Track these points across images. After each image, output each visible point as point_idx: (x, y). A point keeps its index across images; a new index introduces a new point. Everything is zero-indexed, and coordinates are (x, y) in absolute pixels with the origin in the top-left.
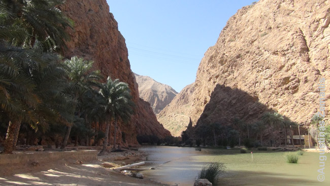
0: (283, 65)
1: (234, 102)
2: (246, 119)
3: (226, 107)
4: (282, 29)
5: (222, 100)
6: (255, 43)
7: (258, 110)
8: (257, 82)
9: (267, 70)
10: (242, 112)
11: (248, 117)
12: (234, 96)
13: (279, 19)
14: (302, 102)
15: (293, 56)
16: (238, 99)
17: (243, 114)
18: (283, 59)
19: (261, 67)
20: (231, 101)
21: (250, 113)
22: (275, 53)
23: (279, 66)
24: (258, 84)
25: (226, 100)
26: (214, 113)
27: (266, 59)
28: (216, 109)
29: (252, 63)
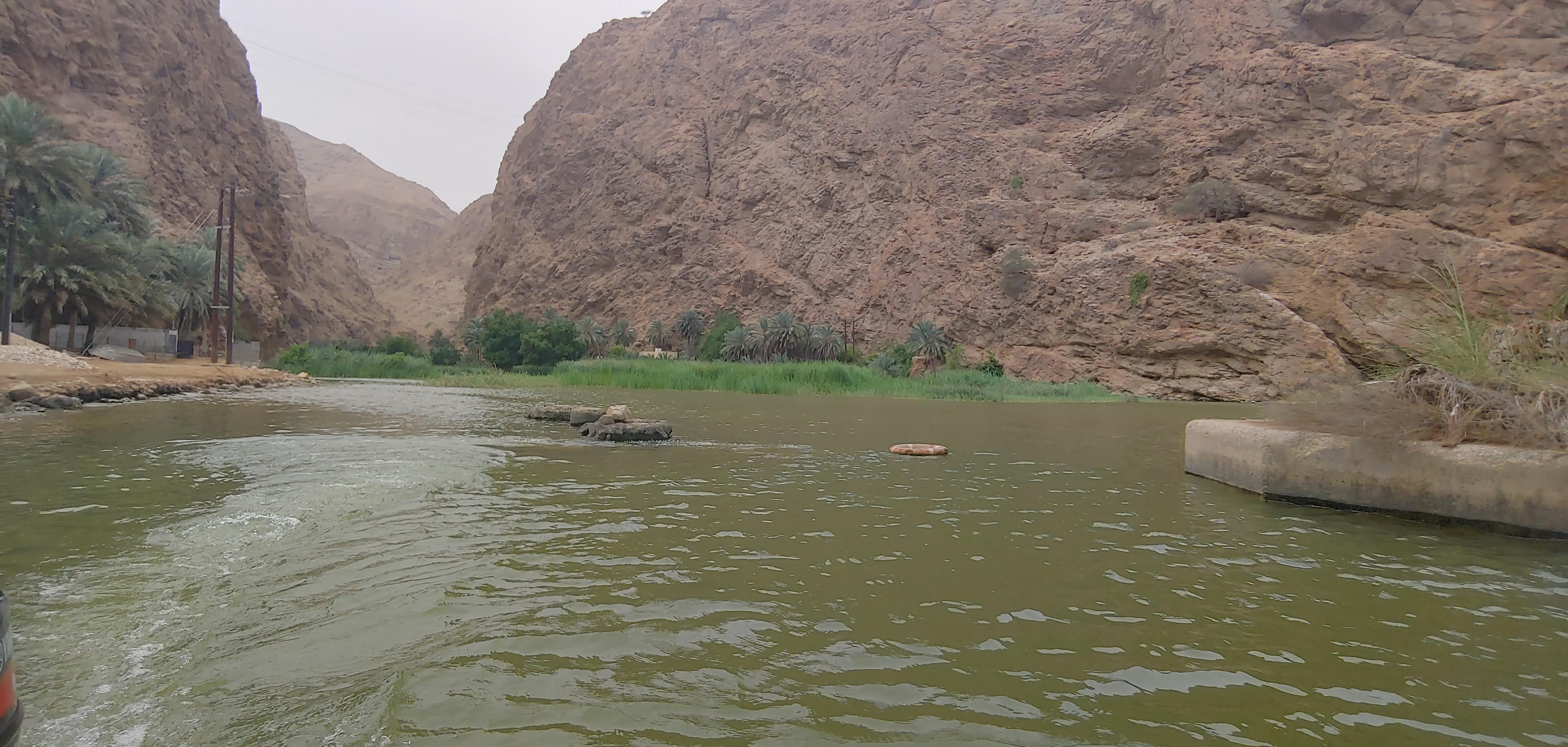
0: (662, 197)
1: (561, 268)
2: (582, 313)
3: (541, 280)
4: (672, 112)
5: (538, 259)
6: (619, 131)
7: (605, 293)
8: (614, 228)
9: (635, 202)
10: (574, 295)
11: (585, 309)
12: (564, 255)
13: (671, 89)
14: (684, 283)
15: (682, 181)
16: (570, 264)
17: (577, 301)
18: (664, 185)
19: (623, 194)
20: (555, 267)
21: (589, 300)
22: (653, 167)
23: (656, 197)
24: (616, 232)
25: (544, 262)
26: (513, 291)
27: (635, 177)
28: (520, 282)
29: (608, 181)
